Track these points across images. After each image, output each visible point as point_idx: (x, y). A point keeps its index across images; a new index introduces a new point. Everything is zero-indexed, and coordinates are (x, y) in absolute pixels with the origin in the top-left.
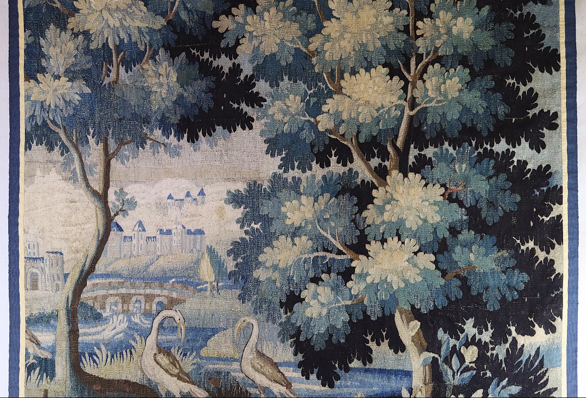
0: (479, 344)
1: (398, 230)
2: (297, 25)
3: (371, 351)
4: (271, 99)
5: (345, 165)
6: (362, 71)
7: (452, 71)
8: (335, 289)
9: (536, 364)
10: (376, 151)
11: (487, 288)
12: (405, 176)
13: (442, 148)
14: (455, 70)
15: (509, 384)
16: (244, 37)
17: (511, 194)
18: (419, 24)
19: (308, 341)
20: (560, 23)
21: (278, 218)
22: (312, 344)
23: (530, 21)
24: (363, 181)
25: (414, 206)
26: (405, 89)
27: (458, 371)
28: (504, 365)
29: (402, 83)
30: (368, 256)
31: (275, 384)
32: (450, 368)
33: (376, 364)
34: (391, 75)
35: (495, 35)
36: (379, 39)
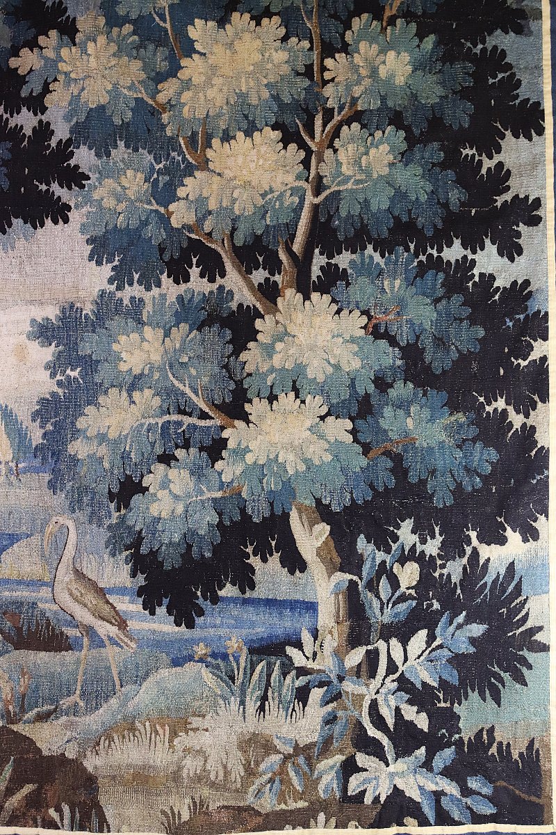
0: (421, 559)
1: (294, 382)
2: (139, 64)
3: (253, 571)
4: (97, 175)
5: (212, 280)
6: (240, 135)
7: (378, 134)
8: (197, 473)
9: (510, 588)
10: (261, 259)
11: (433, 472)
12: (307, 297)
13: (363, 255)
14: (384, 132)
15: (468, 620)
16: (56, 80)
17: (470, 326)
18: (329, 62)
19: (153, 553)
20: (544, 62)
21: (107, 360)
22: (160, 559)
23: (497, 59)
24: (240, 305)
25: (320, 343)
26: (306, 163)
27: (389, 601)
28: (459, 591)
29: (302, 154)
30: (248, 422)
31: (100, 622)
32: (376, 596)
33: (260, 592)
34: (285, 142)
35: (444, 81)
36: (266, 85)
